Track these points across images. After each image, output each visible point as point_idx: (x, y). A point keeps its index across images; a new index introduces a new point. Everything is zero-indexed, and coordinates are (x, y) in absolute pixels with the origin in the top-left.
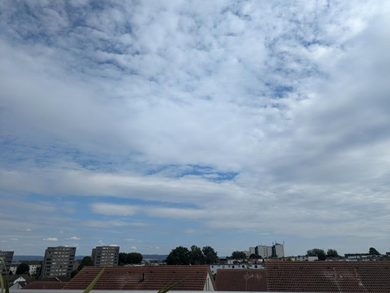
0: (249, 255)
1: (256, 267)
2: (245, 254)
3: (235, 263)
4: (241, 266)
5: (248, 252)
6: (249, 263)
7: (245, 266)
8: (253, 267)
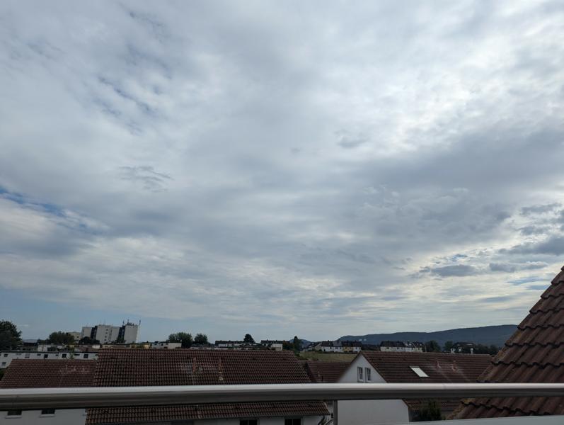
0: (79, 339)
1: (86, 356)
2: (73, 336)
3: (50, 350)
4: (61, 355)
5: (78, 334)
6: (76, 350)
7: (68, 355)
8: (81, 357)
